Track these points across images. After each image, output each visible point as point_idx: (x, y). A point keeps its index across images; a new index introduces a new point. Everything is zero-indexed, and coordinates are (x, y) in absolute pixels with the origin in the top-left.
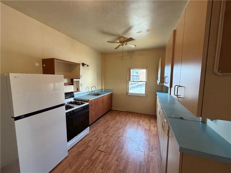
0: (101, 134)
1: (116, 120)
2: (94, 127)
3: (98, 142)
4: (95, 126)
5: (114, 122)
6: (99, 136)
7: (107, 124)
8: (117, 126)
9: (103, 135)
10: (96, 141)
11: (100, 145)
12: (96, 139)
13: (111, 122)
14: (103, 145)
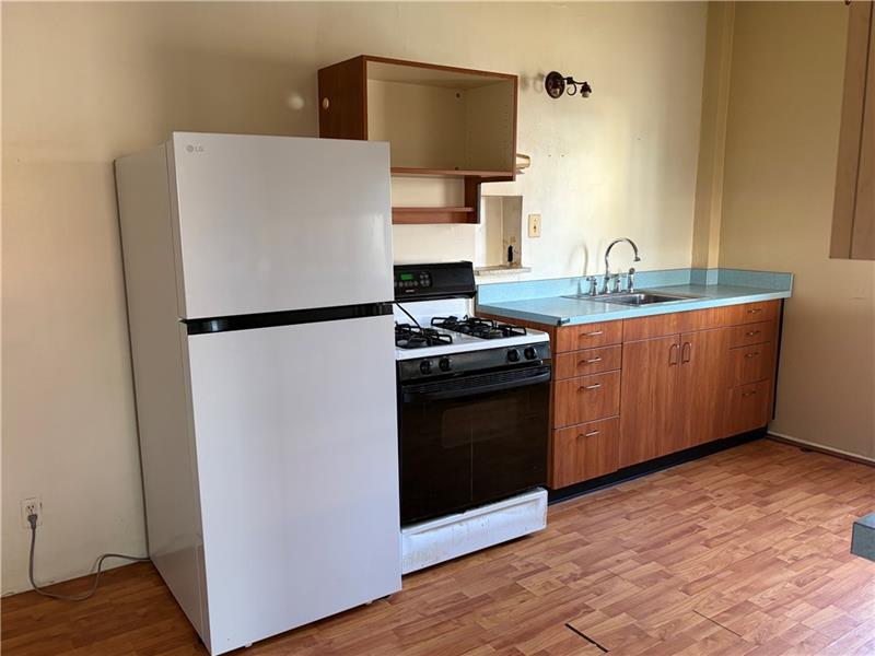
0: (618, 557)
1: (774, 507)
2: (590, 508)
3: (586, 587)
4: (597, 505)
5: (751, 513)
6: (601, 563)
7: (686, 512)
8: (763, 541)
9: (630, 563)
10: (575, 580)
11: (587, 607)
12: (579, 572)
13: (726, 512)
14: (612, 612)
